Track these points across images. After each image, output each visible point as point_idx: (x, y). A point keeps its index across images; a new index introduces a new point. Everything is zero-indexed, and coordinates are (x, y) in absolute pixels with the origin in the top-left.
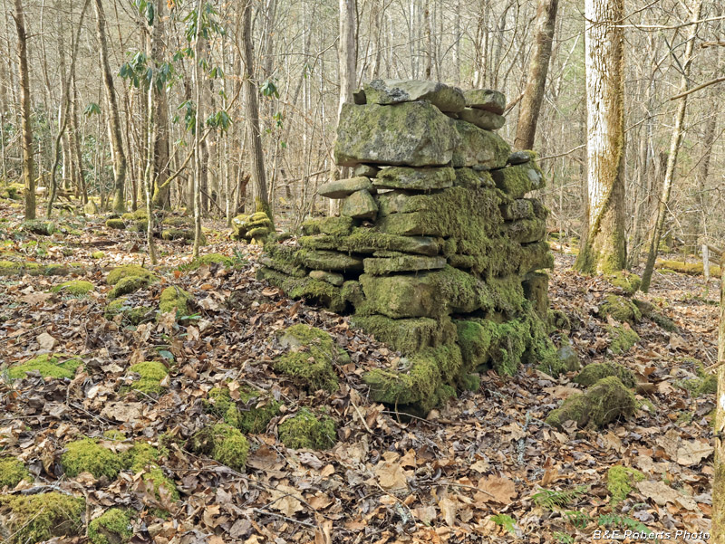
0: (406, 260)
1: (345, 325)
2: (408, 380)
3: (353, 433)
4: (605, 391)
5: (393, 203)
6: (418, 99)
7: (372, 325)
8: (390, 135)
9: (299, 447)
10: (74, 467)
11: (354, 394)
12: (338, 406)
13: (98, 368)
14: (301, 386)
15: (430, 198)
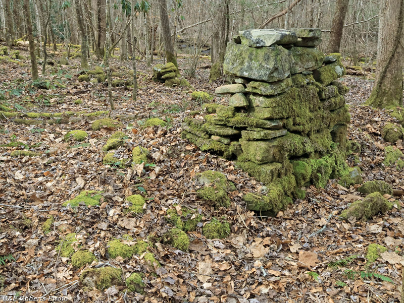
0: (265, 134)
1: (232, 167)
2: (266, 199)
3: (239, 228)
4: (372, 201)
5: (257, 101)
6: (270, 46)
7: (247, 167)
8: (255, 64)
9: (213, 238)
10: (114, 254)
11: (239, 208)
12: (231, 214)
13: (110, 198)
14: (210, 204)
15: (278, 99)
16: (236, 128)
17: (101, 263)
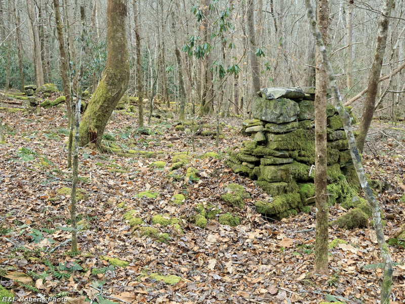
0: (274, 160)
1: (252, 184)
2: (270, 205)
3: (246, 222)
4: (352, 214)
5: (271, 137)
6: (277, 98)
7: (262, 184)
8: (269, 111)
9: (225, 224)
10: (155, 222)
11: (249, 209)
12: (242, 213)
13: (163, 195)
14: (229, 205)
15: (284, 135)
16: (258, 157)
17: (146, 225)
